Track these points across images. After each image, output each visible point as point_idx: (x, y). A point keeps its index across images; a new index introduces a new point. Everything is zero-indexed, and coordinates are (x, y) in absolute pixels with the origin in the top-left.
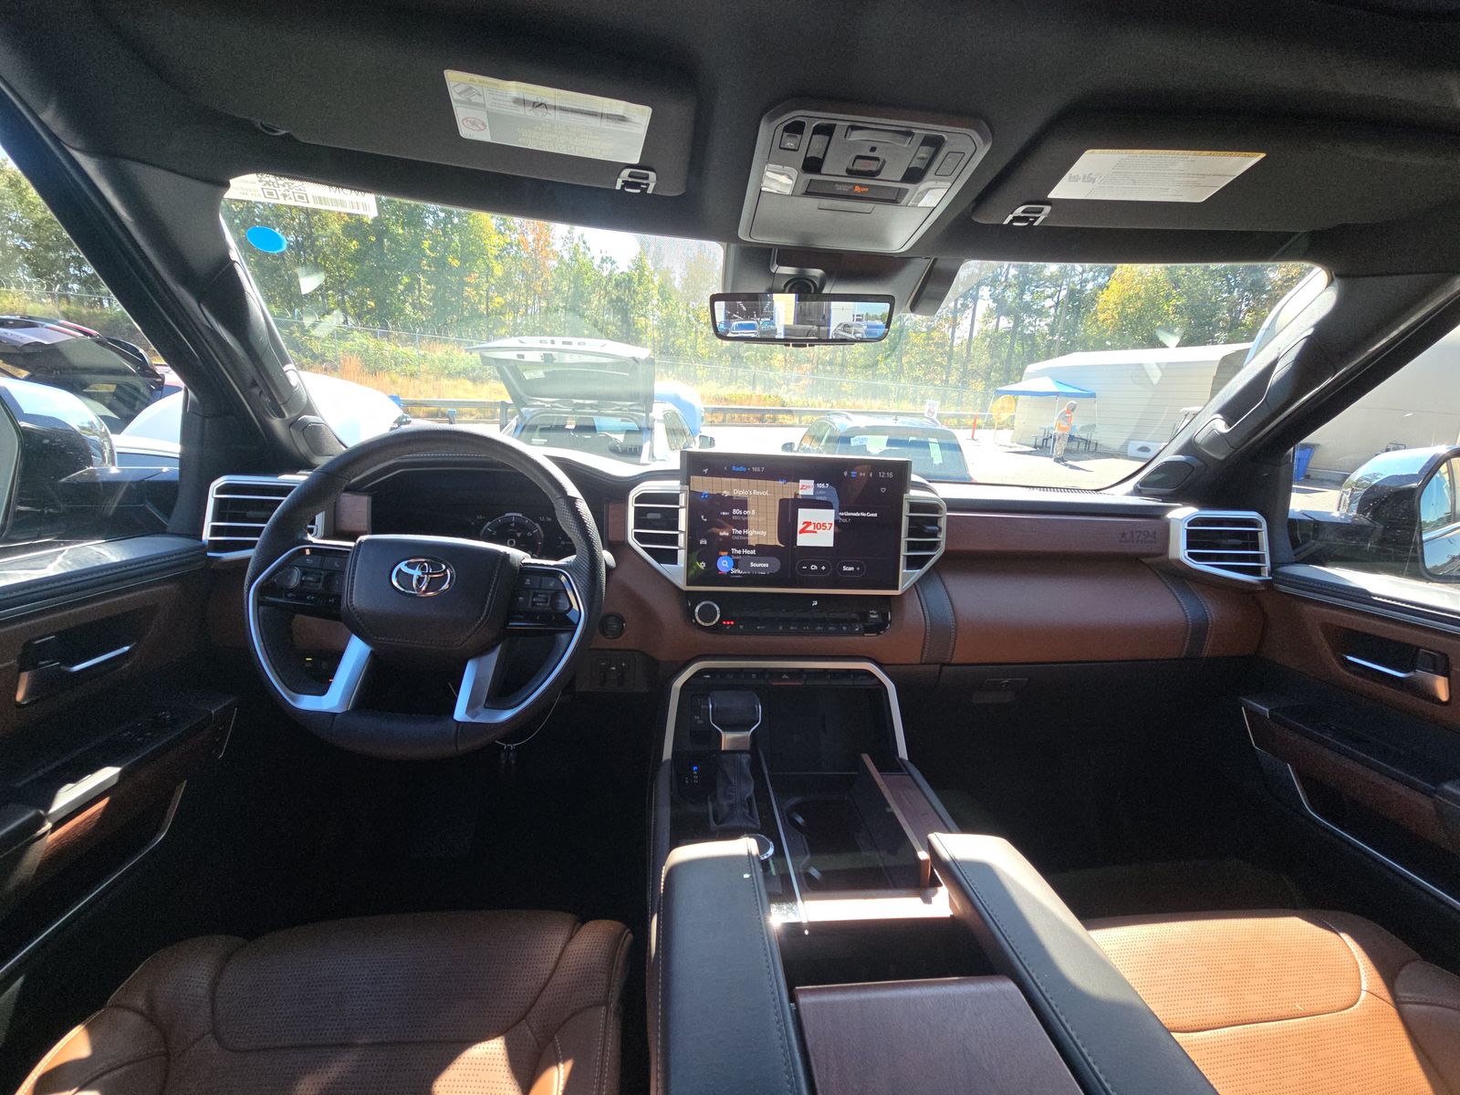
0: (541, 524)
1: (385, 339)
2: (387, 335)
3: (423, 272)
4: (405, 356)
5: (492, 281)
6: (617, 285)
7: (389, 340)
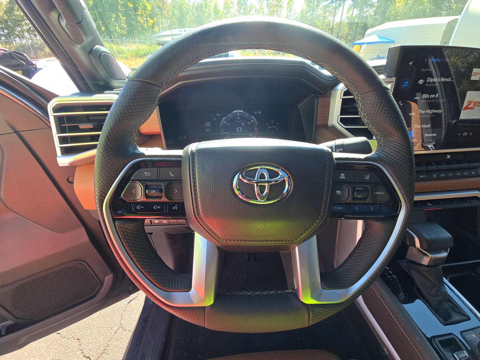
0: (254, 115)
1: (112, 43)
2: (113, 41)
3: (120, 11)
4: (121, 50)
5: (147, 12)
6: (197, 9)
7: (114, 44)
